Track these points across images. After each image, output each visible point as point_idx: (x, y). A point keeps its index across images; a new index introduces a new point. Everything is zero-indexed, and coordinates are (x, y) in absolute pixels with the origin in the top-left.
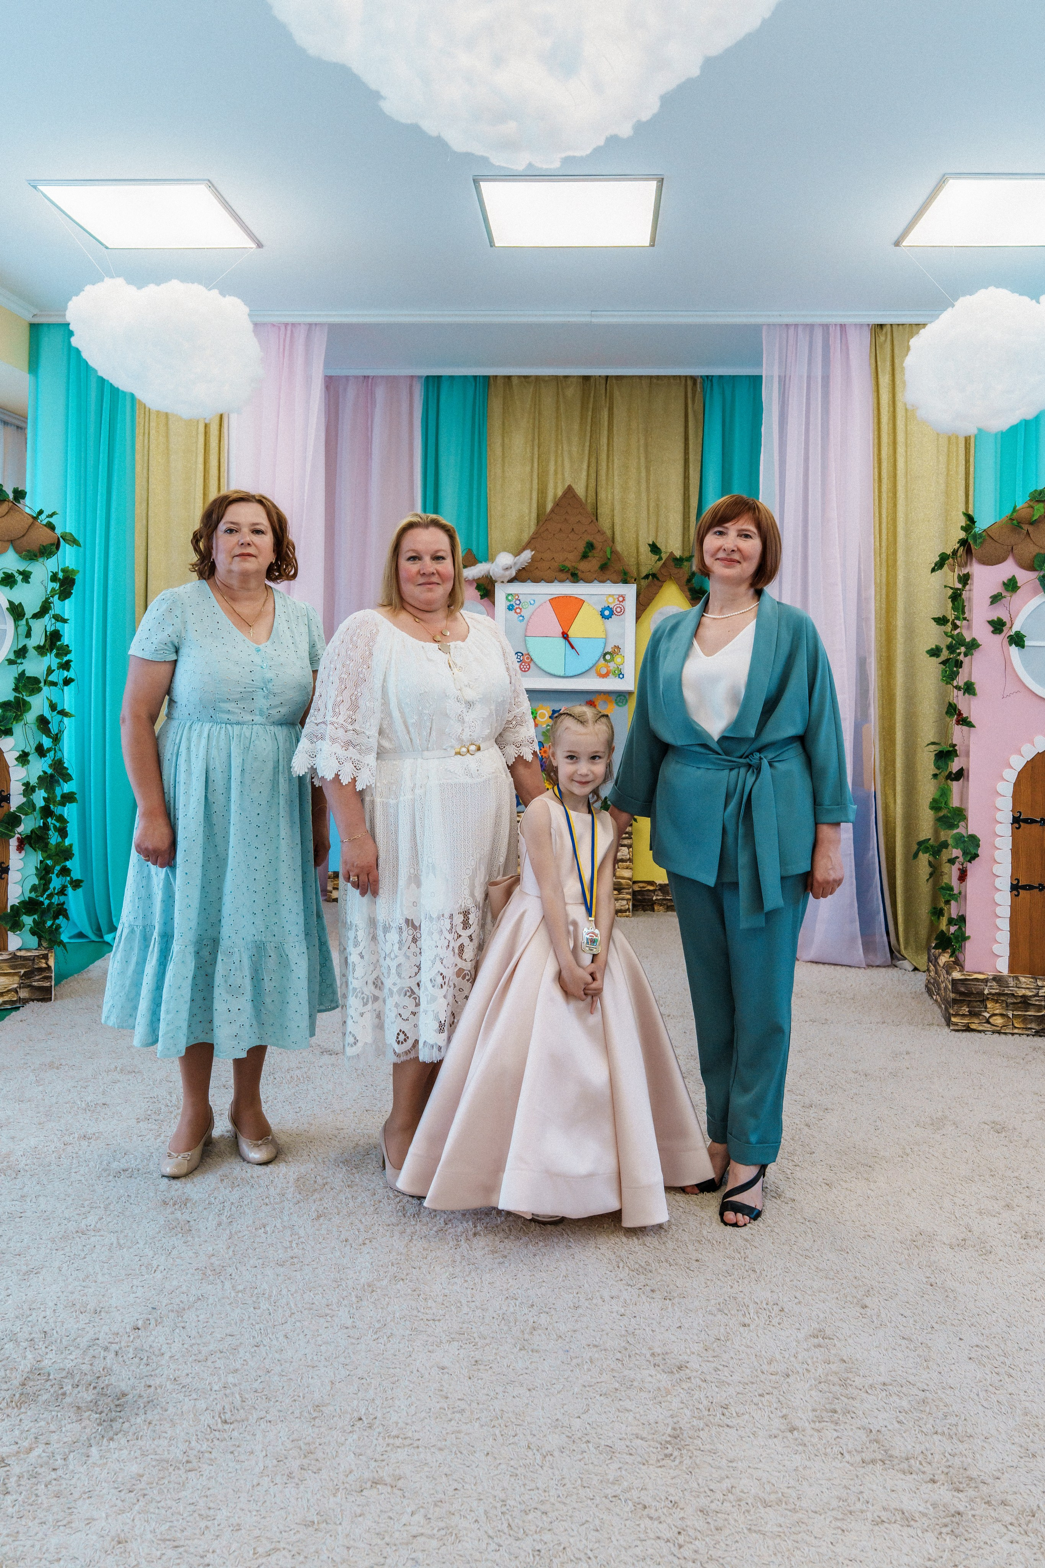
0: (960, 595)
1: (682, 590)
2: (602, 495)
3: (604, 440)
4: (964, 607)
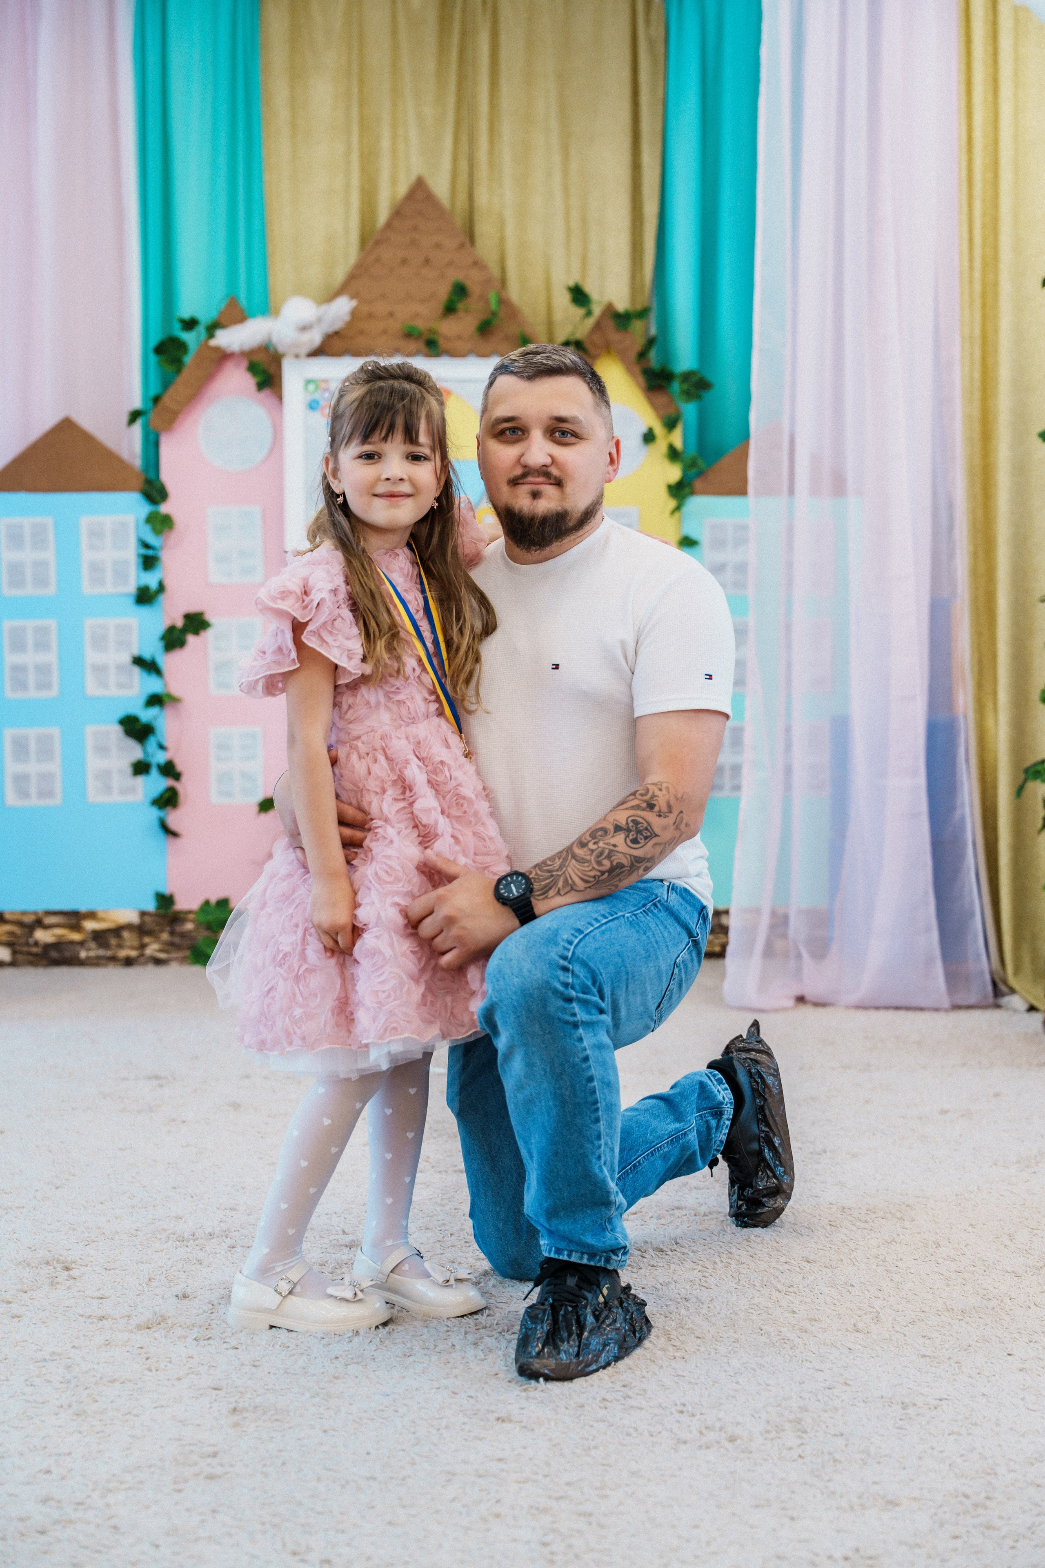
3: (483, 94)
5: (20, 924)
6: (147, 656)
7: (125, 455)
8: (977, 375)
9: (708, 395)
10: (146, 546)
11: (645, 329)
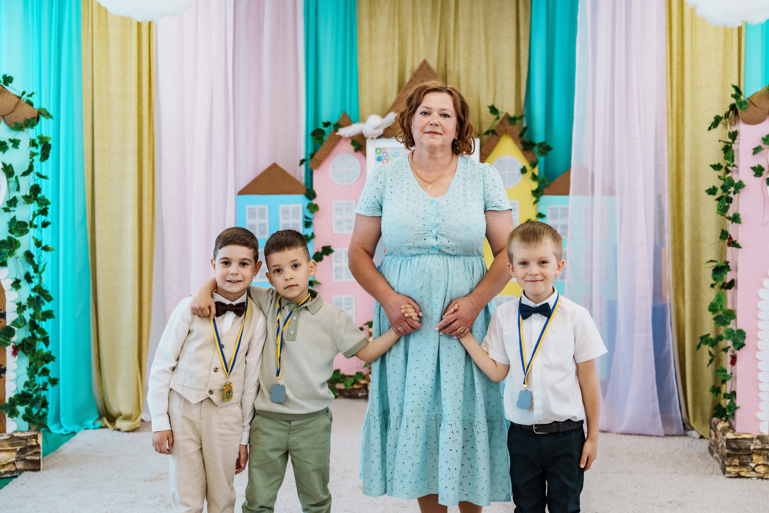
0: (731, 147)
1: (516, 142)
2: (451, 66)
3: (451, 22)
4: (733, 157)
7: (298, 179)
8: (675, 155)
9: (550, 153)
10: (307, 218)
11: (522, 124)
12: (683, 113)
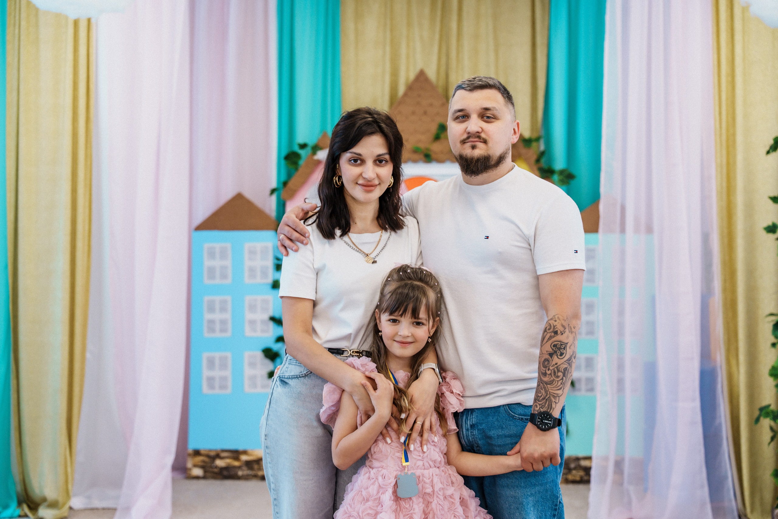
1: (532, 168)
3: (454, 25)
5: (208, 456)
6: (277, 316)
7: (267, 211)
8: (725, 185)
9: (573, 182)
10: (278, 259)
11: (539, 147)
12: (734, 135)
